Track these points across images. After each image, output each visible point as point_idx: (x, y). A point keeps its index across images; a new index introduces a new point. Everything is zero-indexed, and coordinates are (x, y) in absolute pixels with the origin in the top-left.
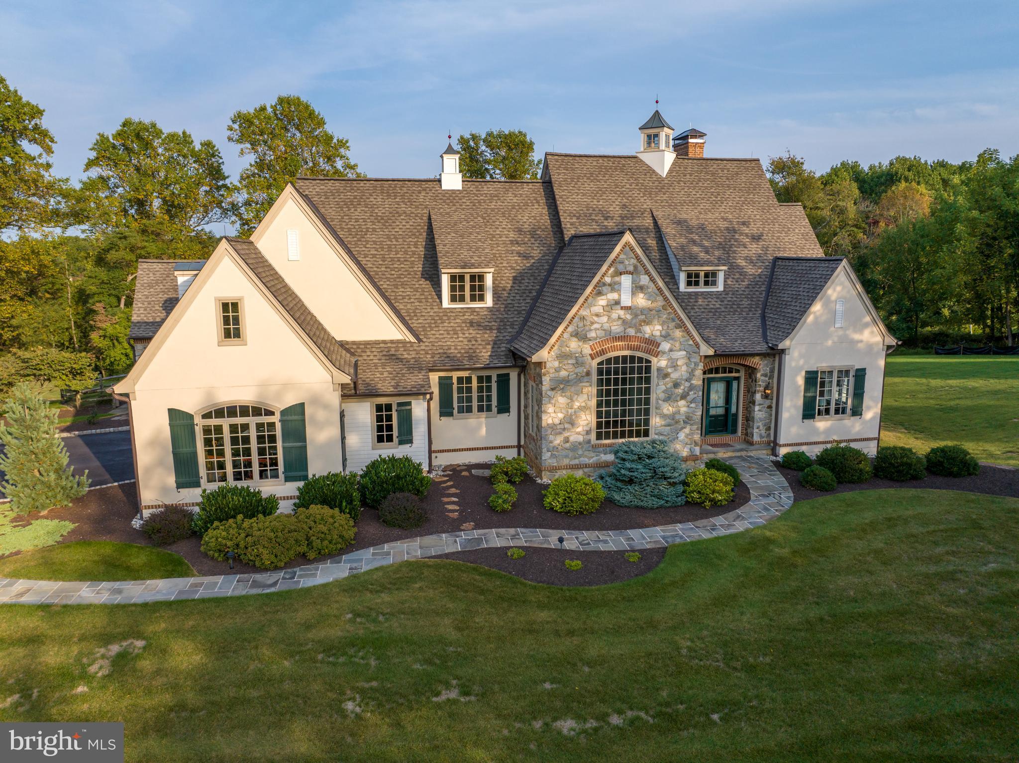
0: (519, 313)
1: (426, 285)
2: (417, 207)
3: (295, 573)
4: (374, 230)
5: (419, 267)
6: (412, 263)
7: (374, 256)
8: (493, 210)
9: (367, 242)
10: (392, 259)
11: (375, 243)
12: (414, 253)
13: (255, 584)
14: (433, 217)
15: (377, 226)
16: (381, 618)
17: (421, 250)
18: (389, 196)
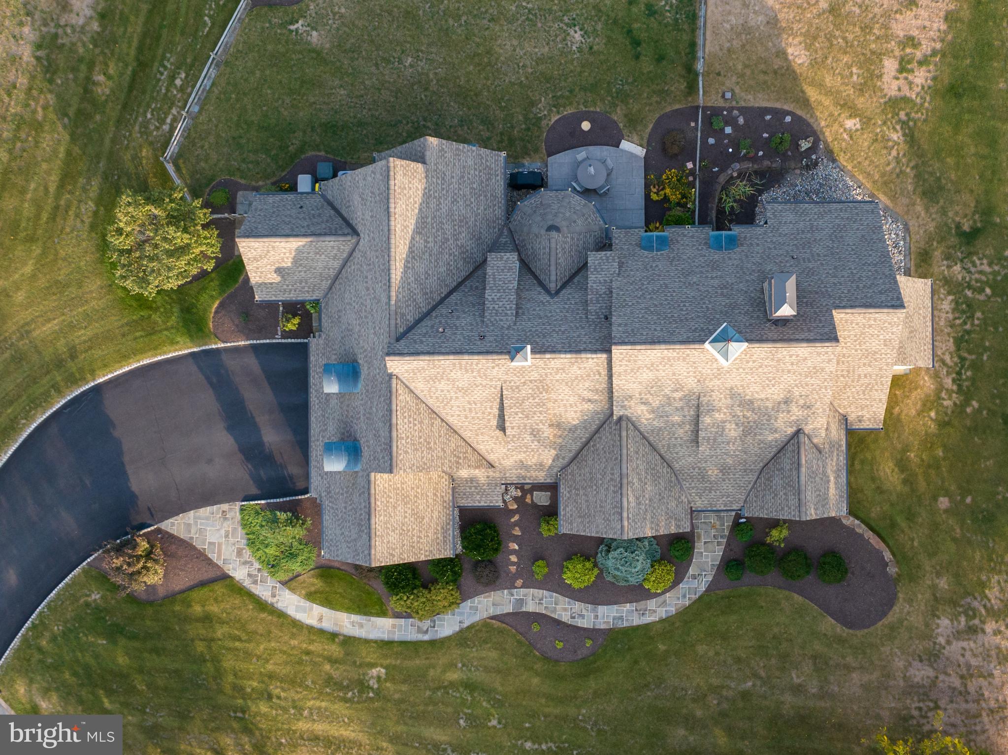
0: (570, 451)
1: (499, 433)
2: (491, 380)
3: (434, 621)
4: (457, 398)
5: (494, 422)
6: (489, 420)
7: (459, 415)
8: (557, 381)
9: (452, 407)
10: (473, 418)
11: (458, 407)
12: (490, 413)
13: (419, 630)
14: (505, 392)
15: (460, 394)
16: (473, 669)
17: (496, 411)
18: (467, 371)
